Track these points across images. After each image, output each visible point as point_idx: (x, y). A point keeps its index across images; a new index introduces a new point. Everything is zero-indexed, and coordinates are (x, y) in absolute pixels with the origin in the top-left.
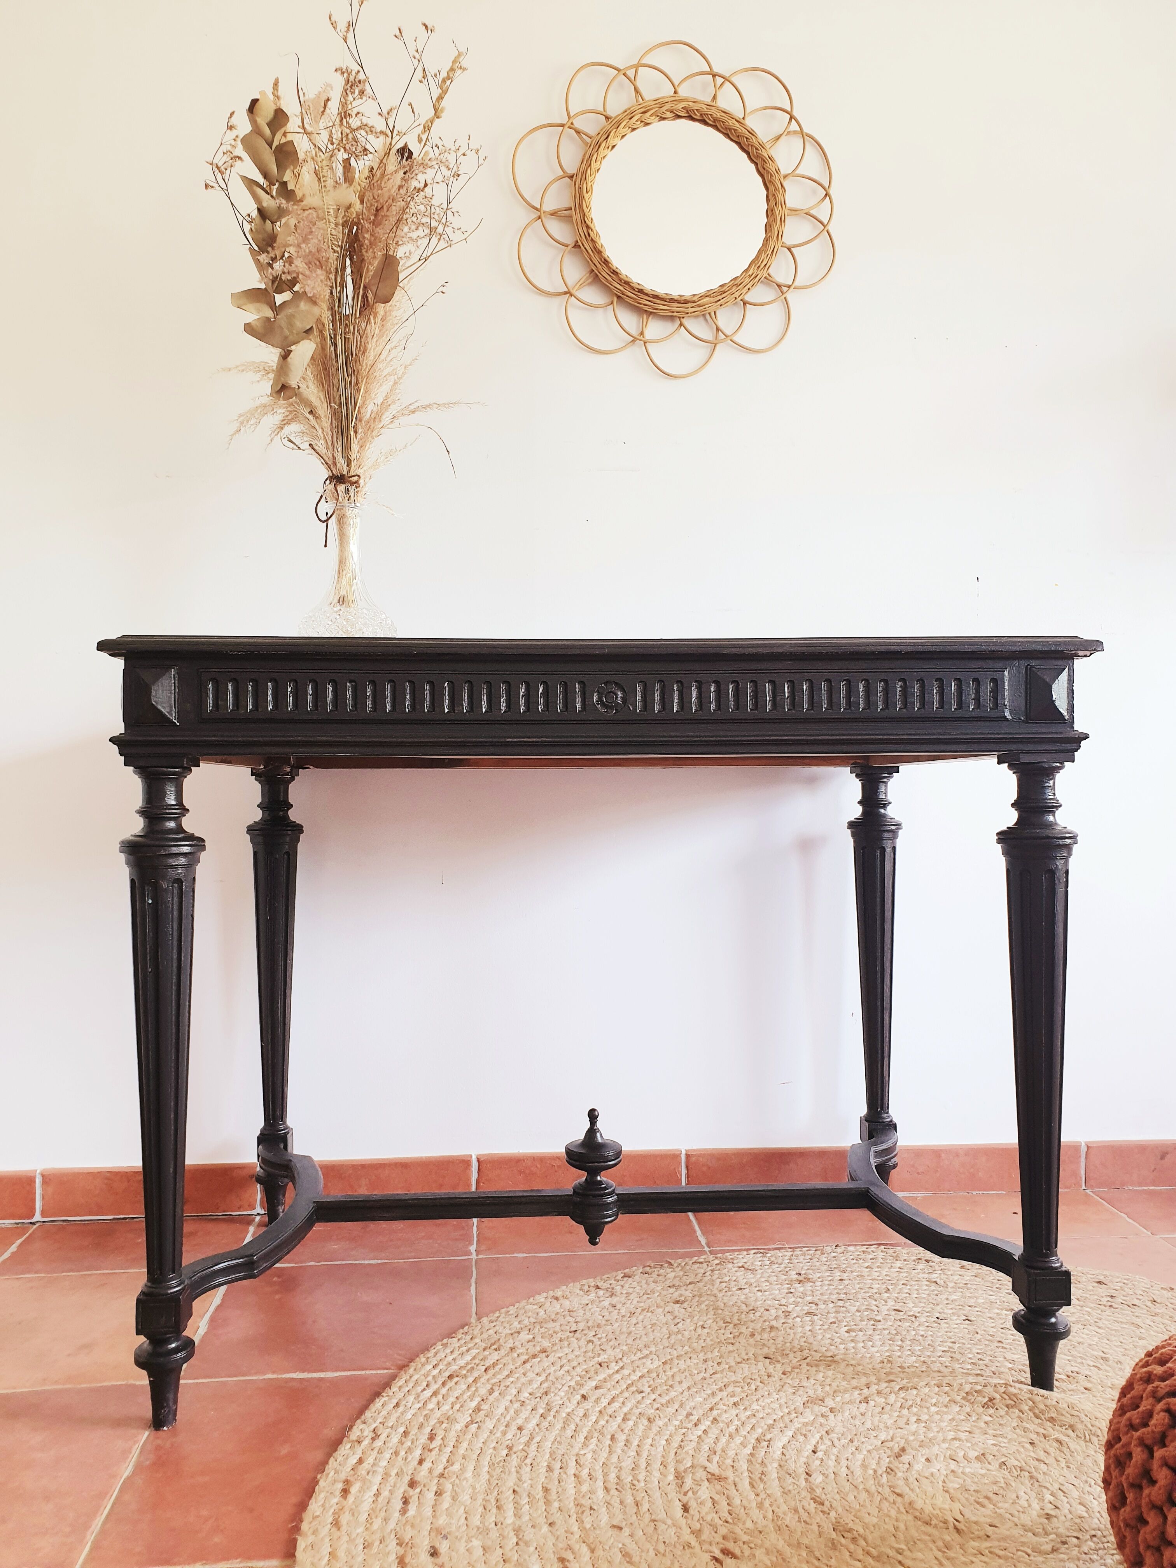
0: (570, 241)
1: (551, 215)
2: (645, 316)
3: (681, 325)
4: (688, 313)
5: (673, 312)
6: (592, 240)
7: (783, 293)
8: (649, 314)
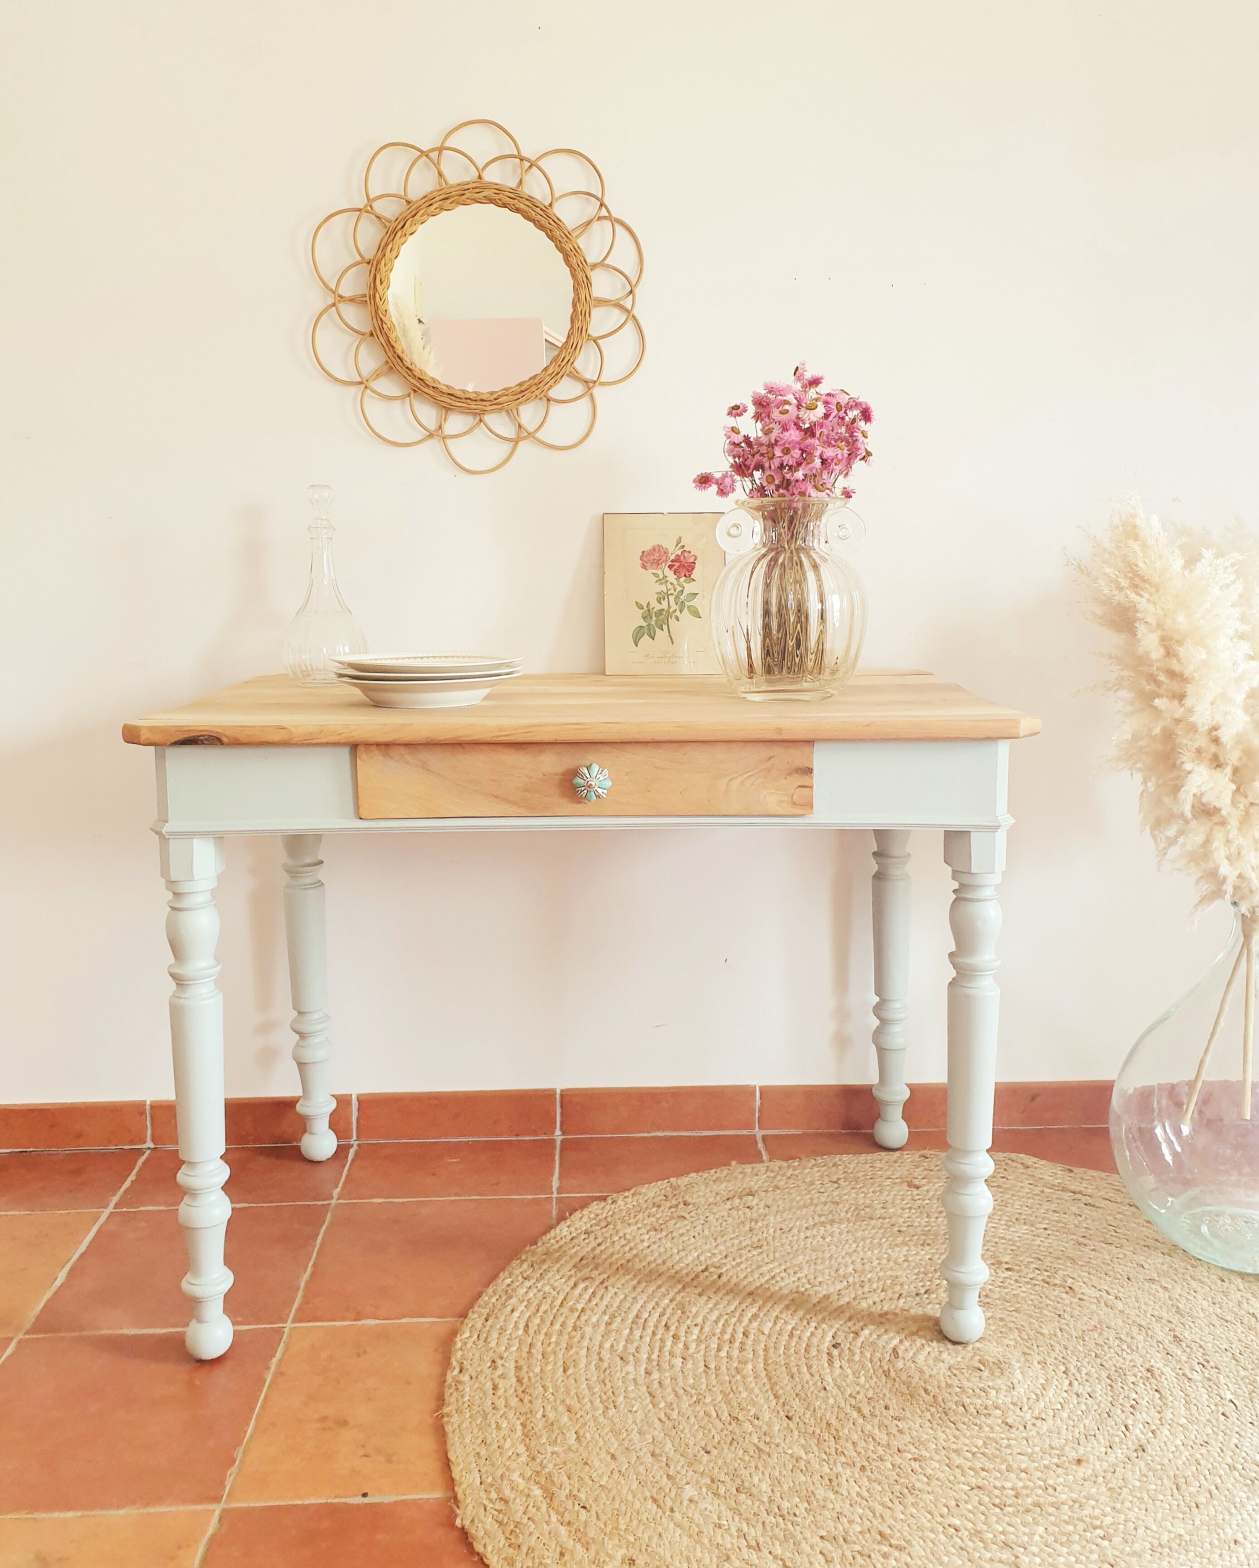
0: (364, 329)
1: (347, 300)
2: (444, 411)
3: (481, 420)
4: (487, 411)
5: (473, 410)
6: (387, 333)
7: (589, 389)
8: (447, 410)
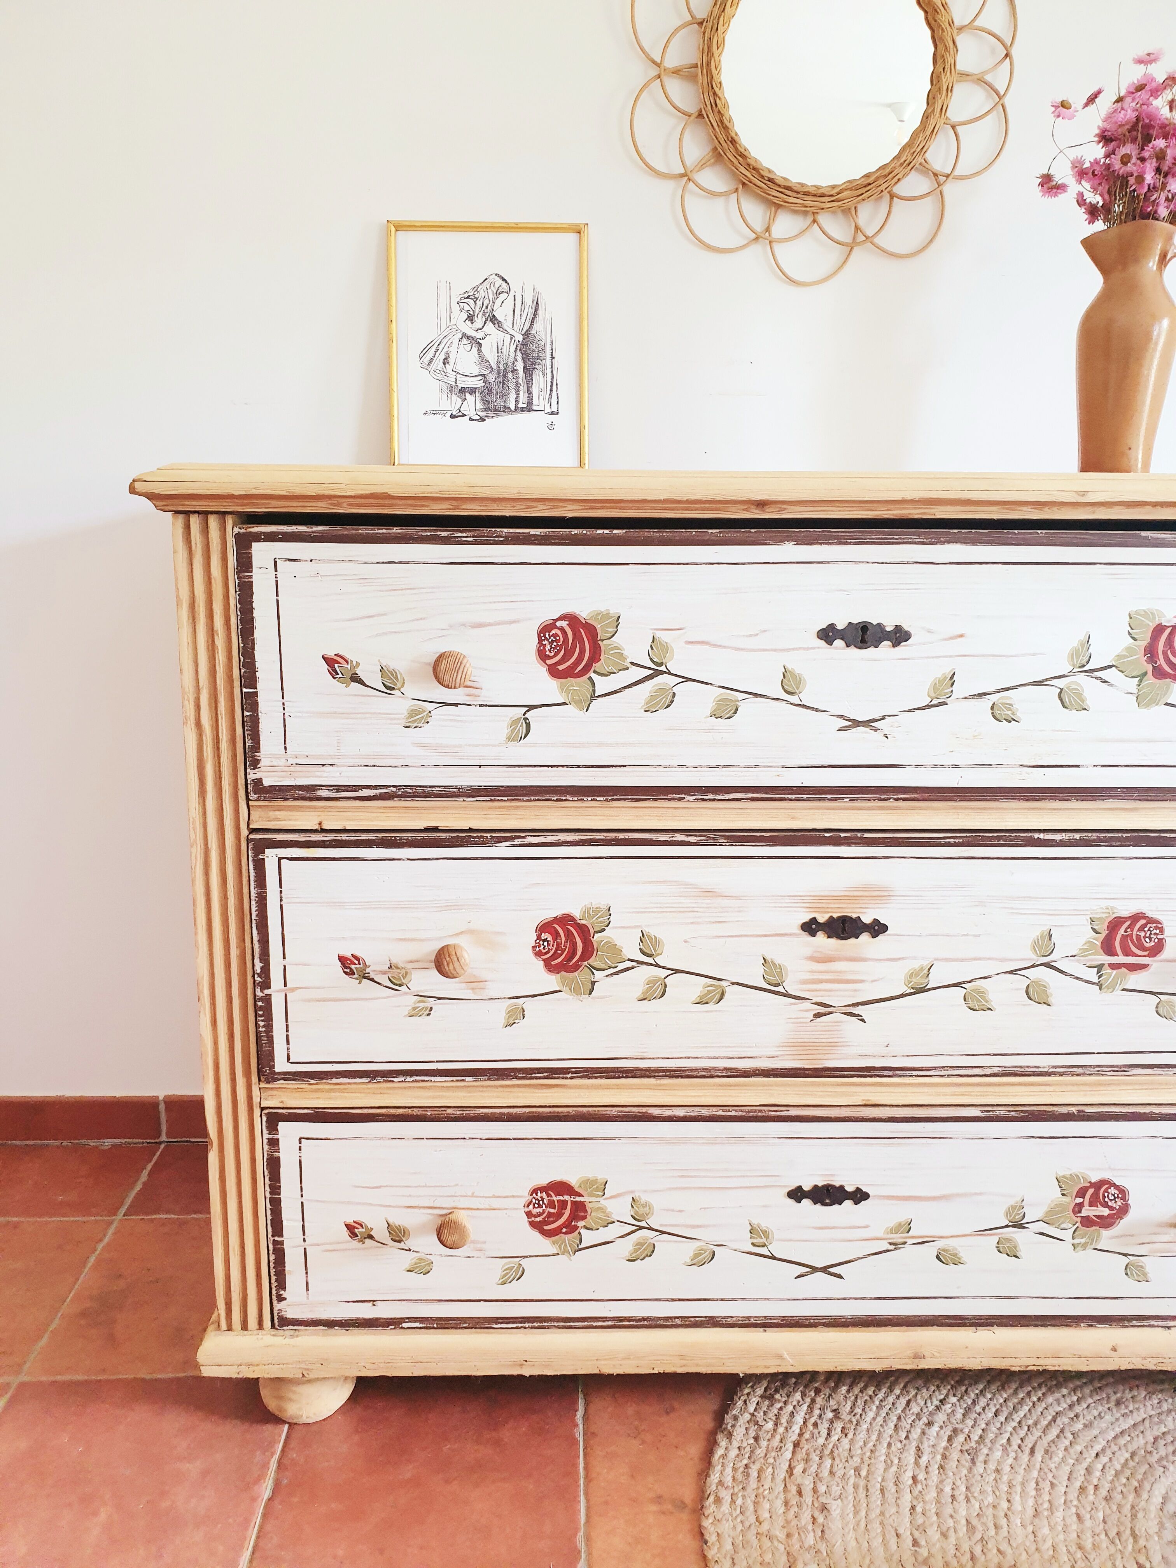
0: (693, 109)
1: (673, 73)
2: (773, 209)
3: (814, 221)
4: (823, 209)
5: (807, 207)
6: (719, 112)
7: (939, 185)
8: (778, 206)
